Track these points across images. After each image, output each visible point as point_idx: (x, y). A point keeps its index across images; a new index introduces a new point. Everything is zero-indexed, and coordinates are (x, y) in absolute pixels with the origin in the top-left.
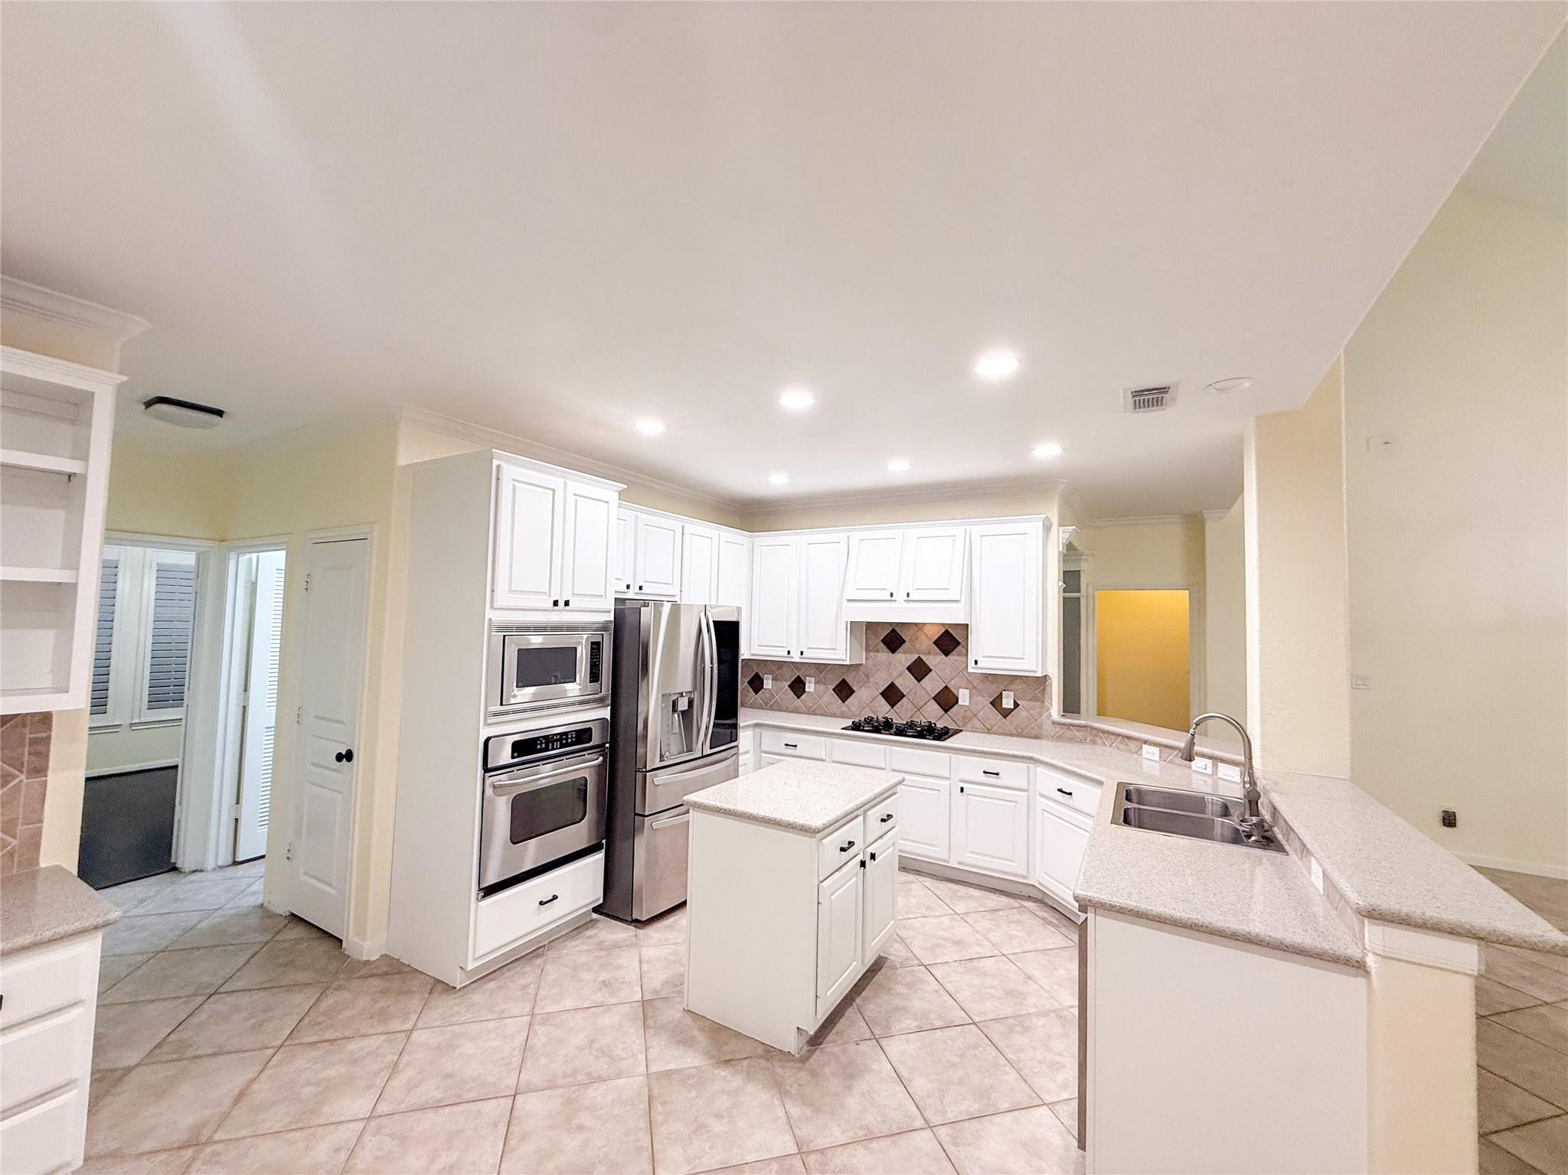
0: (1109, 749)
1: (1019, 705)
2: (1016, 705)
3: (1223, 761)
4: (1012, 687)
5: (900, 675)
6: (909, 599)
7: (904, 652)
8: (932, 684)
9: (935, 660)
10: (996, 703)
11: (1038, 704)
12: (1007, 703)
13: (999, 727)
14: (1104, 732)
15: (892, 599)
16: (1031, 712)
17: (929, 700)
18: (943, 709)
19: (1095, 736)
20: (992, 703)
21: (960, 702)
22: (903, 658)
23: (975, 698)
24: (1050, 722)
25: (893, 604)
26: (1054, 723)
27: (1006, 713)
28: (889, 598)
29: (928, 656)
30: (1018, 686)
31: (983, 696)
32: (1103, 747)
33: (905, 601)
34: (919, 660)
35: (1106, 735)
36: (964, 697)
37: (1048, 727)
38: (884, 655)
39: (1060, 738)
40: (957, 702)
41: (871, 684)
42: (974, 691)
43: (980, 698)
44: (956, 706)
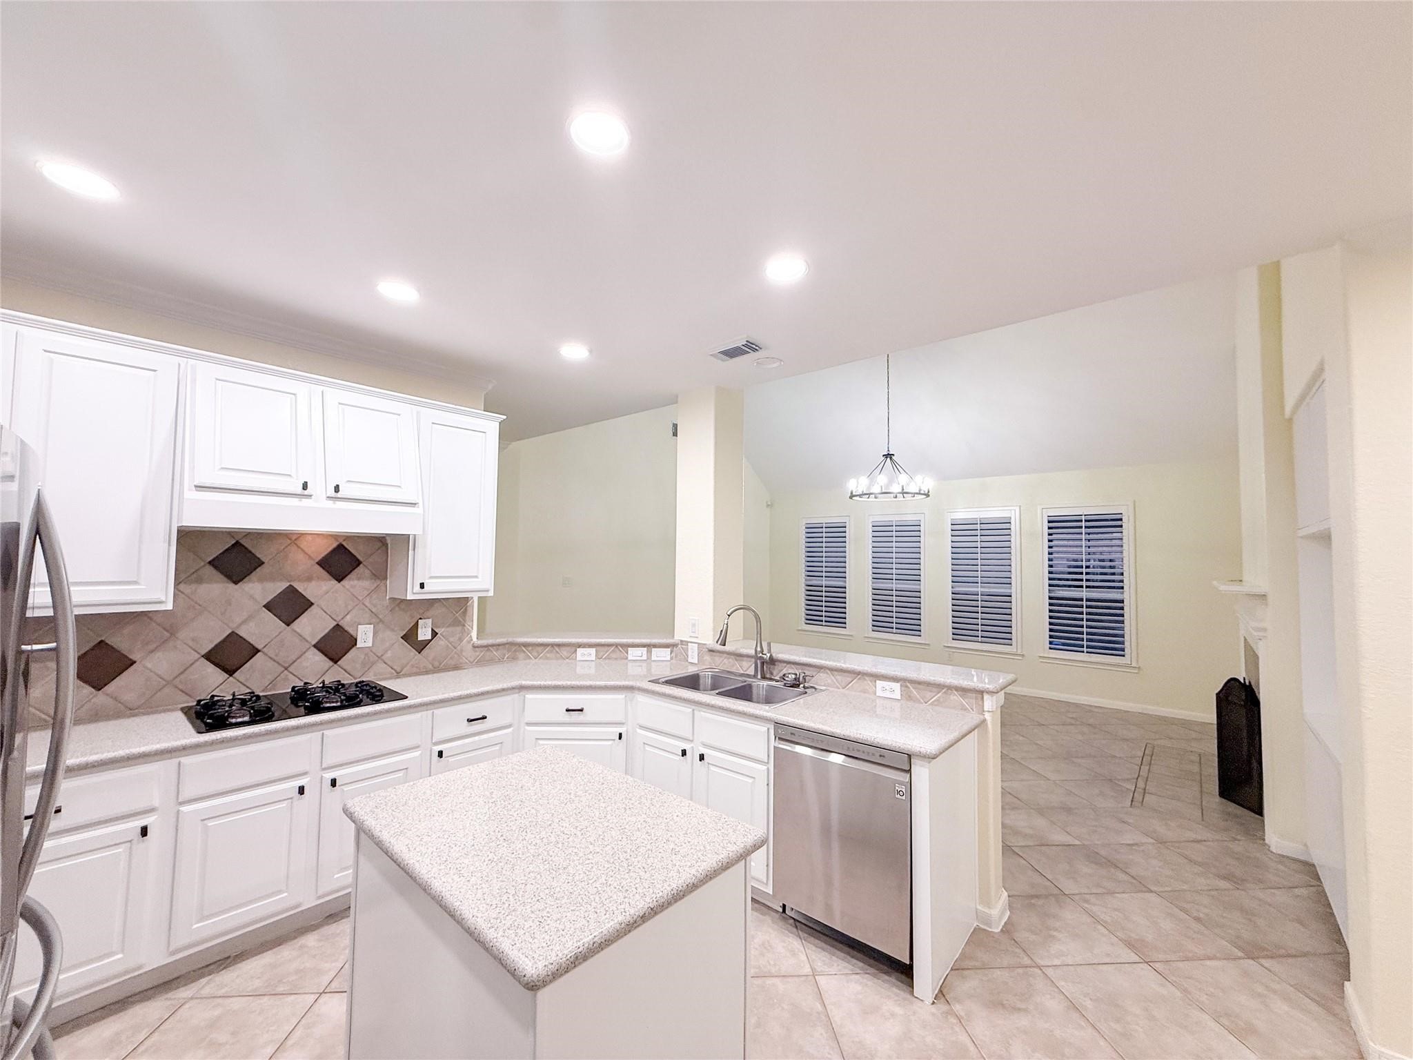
0: (534, 661)
1: (437, 634)
2: (434, 634)
3: (655, 646)
4: (429, 614)
5: (250, 618)
6: (339, 495)
7: (261, 580)
8: (312, 626)
9: (319, 589)
10: (410, 637)
11: (459, 629)
12: (424, 634)
13: (413, 666)
14: (526, 645)
15: (306, 492)
16: (451, 639)
17: (310, 648)
18: (331, 659)
19: (515, 651)
20: (404, 638)
21: (359, 645)
22: (260, 589)
23: (380, 635)
24: (470, 646)
25: (305, 502)
26: (474, 647)
27: (421, 647)
28: (299, 490)
29: (306, 584)
30: (437, 611)
31: (393, 630)
32: (528, 661)
33: (329, 498)
34: (291, 591)
35: (530, 648)
36: (365, 636)
37: (469, 653)
38: (216, 588)
39: (480, 663)
40: (356, 644)
41: (179, 642)
42: (381, 625)
43: (388, 633)
44: (354, 649)
